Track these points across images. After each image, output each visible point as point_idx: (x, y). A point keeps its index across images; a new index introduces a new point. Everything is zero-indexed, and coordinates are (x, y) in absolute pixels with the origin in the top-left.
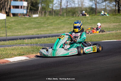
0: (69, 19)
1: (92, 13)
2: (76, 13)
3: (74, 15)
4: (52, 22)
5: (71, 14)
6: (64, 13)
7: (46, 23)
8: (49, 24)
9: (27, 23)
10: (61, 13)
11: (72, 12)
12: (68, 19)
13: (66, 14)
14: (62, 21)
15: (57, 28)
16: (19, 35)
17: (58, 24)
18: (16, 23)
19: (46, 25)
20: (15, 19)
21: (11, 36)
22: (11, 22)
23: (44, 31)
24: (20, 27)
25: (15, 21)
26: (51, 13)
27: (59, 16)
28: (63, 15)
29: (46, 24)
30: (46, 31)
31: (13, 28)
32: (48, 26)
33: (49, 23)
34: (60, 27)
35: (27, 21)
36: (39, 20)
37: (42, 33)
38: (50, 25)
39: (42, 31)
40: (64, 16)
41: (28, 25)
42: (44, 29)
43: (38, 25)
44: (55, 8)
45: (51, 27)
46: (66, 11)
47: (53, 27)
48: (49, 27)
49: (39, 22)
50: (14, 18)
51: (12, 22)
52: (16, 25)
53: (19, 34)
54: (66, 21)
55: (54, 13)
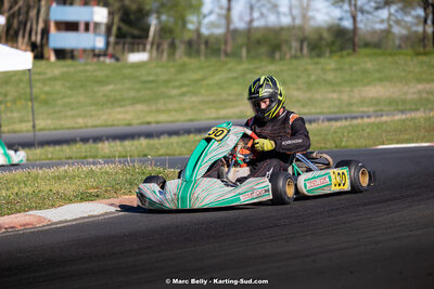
0: (259, 68)
1: (342, 48)
2: (285, 48)
3: (277, 55)
4: (196, 81)
5: (263, 50)
6: (241, 47)
7: (177, 83)
8: (188, 85)
9: (108, 84)
10: (229, 49)
11: (268, 43)
12: (256, 68)
13: (248, 52)
14: (235, 75)
15: (214, 102)
16: (81, 128)
17: (220, 86)
18: (67, 84)
19: (175, 92)
20: (65, 69)
21: (50, 130)
22: (50, 79)
23: (169, 111)
24: (82, 99)
25: (63, 77)
26: (195, 47)
27: (223, 58)
28: (235, 55)
29: (174, 87)
30: (176, 110)
31: (59, 102)
32: (183, 94)
33: (186, 82)
34: (224, 96)
35: (108, 76)
36: (149, 74)
37: (162, 117)
38: (191, 89)
39: (164, 111)
40: (240, 57)
41: (112, 91)
42: (171, 106)
43: (148, 92)
44: (208, 28)
45: (194, 99)
46: (249, 38)
47: (200, 98)
48: (186, 99)
49: (151, 78)
50: (63, 66)
51: (55, 79)
52: (69, 92)
53: (81, 121)
54: (249, 76)
55: (203, 47)
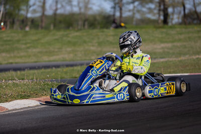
3: (71, 28)
4: (36, 40)
5: (62, 25)
6: (50, 24)
7: (24, 42)
8: (29, 43)
11: (66, 22)
15: (46, 52)
19: (24, 46)
27: (40, 29)
32: (28, 48)
34: (52, 49)
38: (32, 45)
39: (18, 57)
42: (22, 54)
45: (34, 50)
46: (55, 19)
47: (37, 50)
48: (30, 50)
54: (65, 38)
